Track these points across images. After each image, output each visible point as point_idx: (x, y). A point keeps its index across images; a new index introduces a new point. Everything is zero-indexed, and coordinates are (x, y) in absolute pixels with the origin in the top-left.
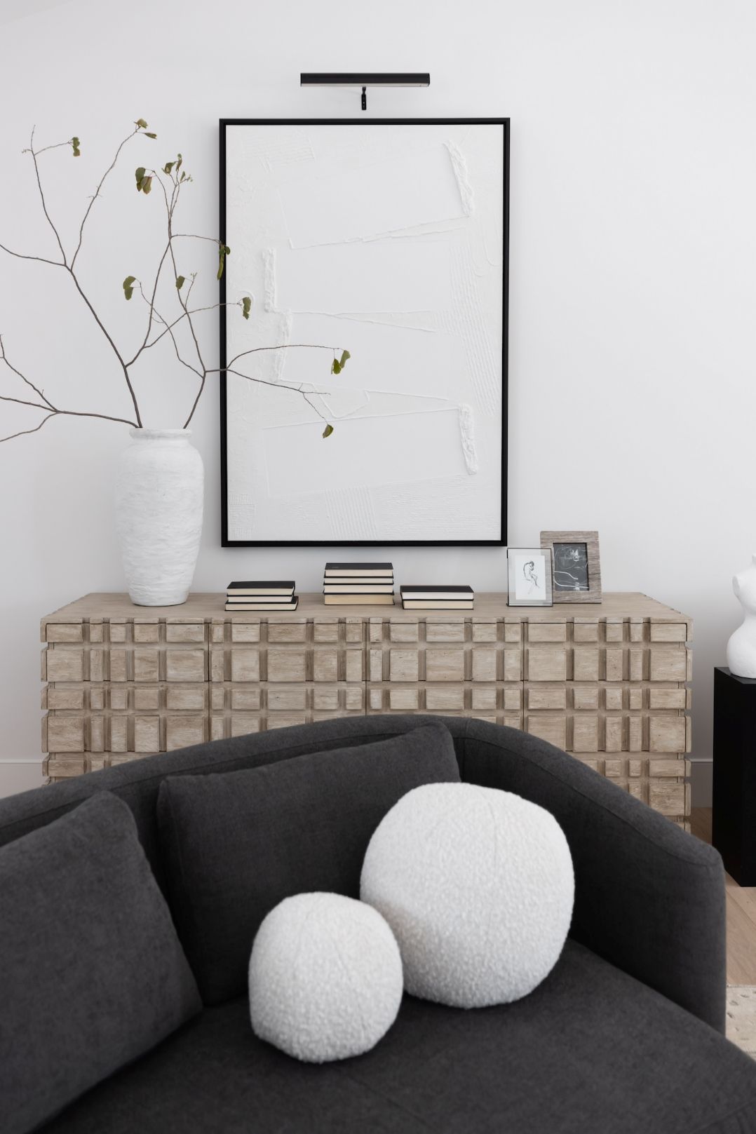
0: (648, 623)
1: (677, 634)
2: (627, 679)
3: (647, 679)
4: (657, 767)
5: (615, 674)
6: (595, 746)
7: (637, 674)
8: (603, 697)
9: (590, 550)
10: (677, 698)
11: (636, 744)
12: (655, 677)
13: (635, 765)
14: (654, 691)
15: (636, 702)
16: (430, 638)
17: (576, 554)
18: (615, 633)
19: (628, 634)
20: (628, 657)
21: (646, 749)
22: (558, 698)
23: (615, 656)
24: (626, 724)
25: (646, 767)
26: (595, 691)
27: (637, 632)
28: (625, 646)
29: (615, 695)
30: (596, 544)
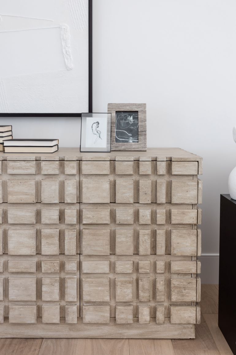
0: (170, 161)
1: (191, 169)
2: (154, 202)
3: (169, 202)
4: (176, 266)
5: (146, 198)
6: (131, 251)
7: (162, 198)
8: (137, 215)
9: (140, 115)
10: (191, 216)
11: (161, 249)
12: (174, 200)
13: (161, 265)
14: (174, 211)
15: (161, 218)
16: (10, 171)
17: (131, 119)
18: (146, 168)
19: (155, 169)
20: (155, 187)
21: (168, 252)
22: (104, 215)
23: (145, 185)
24: (154, 234)
25: (168, 266)
26: (131, 211)
27: (162, 168)
28: (153, 178)
29: (145, 214)
30: (145, 112)
